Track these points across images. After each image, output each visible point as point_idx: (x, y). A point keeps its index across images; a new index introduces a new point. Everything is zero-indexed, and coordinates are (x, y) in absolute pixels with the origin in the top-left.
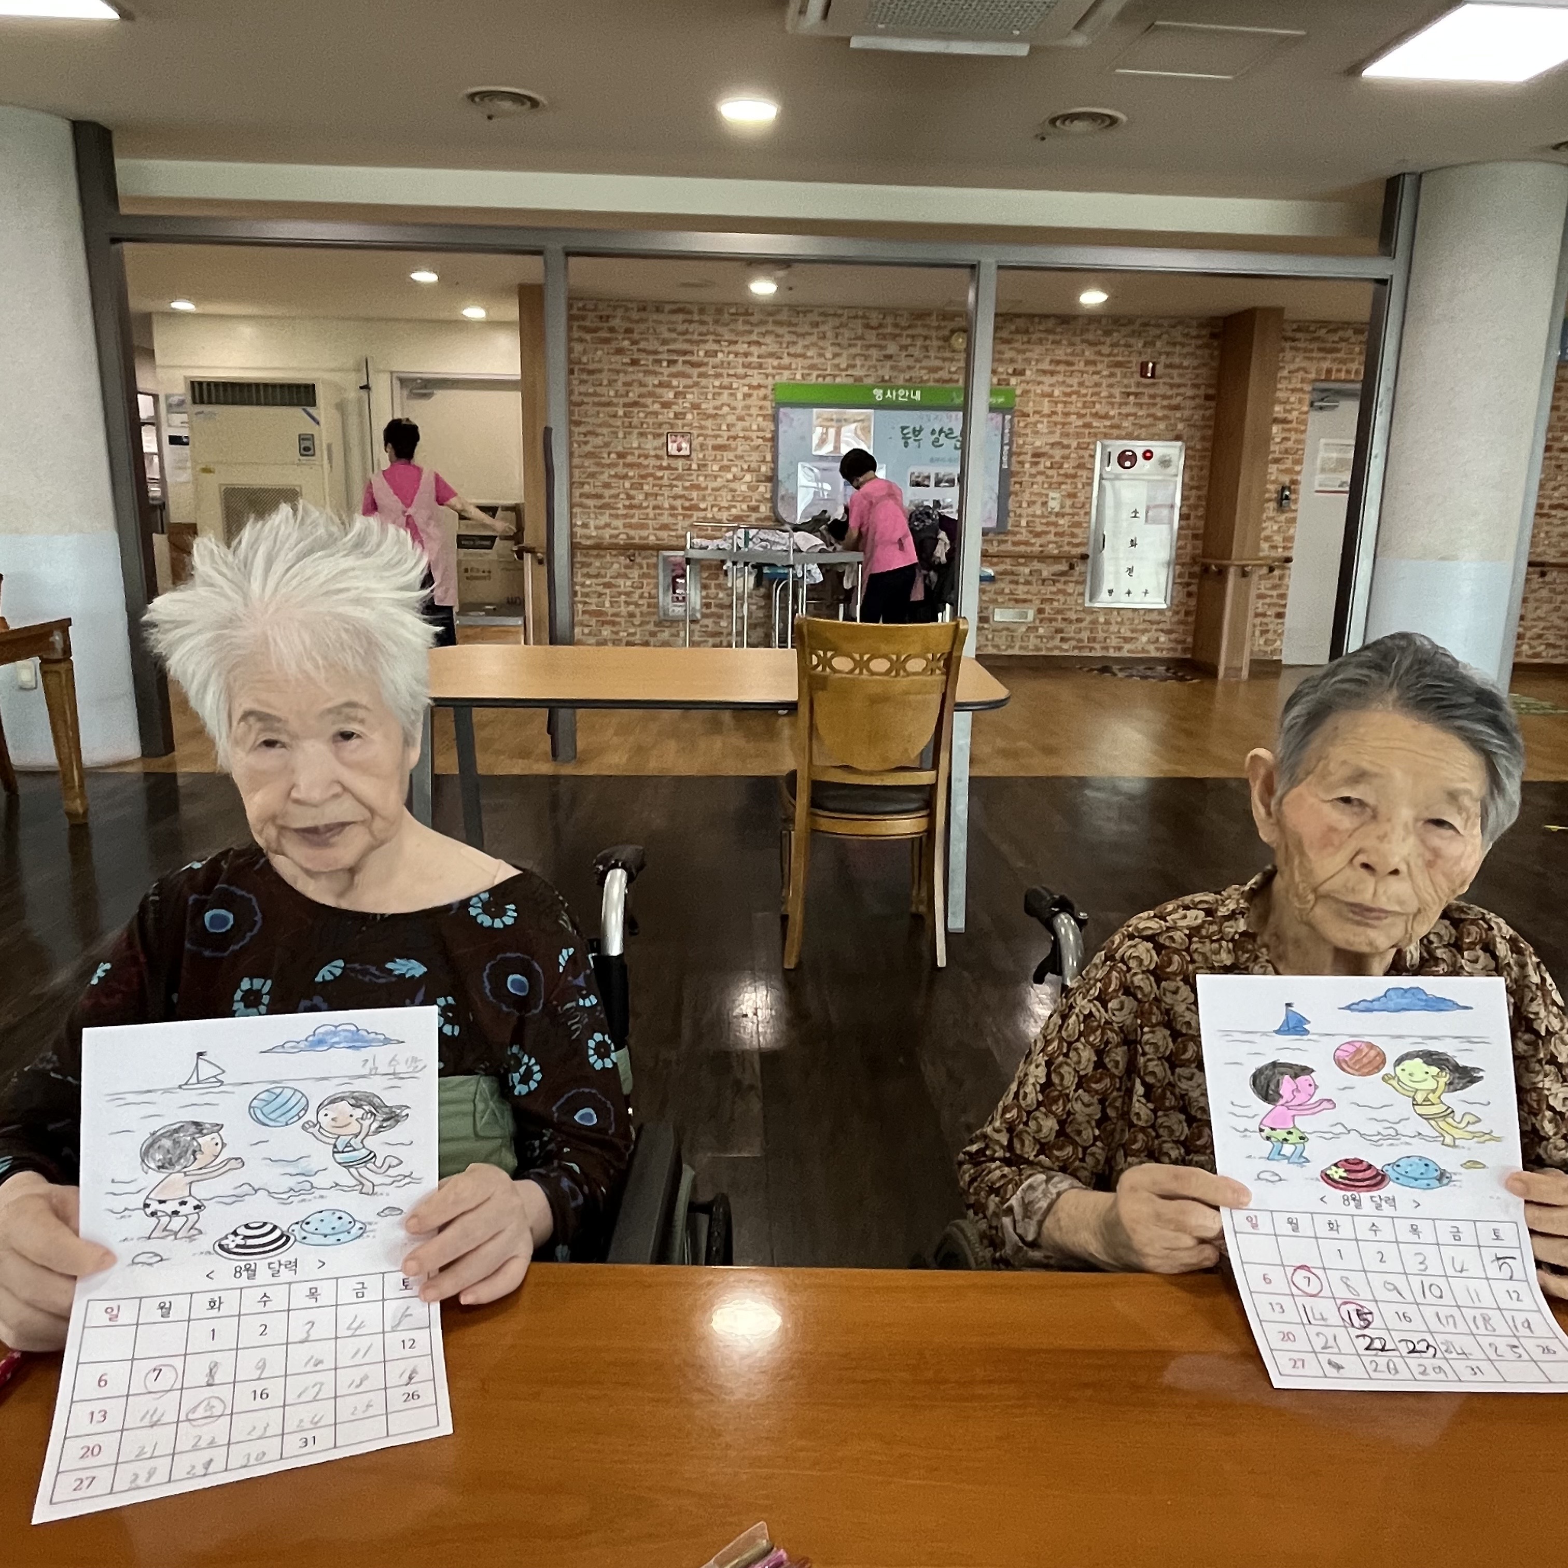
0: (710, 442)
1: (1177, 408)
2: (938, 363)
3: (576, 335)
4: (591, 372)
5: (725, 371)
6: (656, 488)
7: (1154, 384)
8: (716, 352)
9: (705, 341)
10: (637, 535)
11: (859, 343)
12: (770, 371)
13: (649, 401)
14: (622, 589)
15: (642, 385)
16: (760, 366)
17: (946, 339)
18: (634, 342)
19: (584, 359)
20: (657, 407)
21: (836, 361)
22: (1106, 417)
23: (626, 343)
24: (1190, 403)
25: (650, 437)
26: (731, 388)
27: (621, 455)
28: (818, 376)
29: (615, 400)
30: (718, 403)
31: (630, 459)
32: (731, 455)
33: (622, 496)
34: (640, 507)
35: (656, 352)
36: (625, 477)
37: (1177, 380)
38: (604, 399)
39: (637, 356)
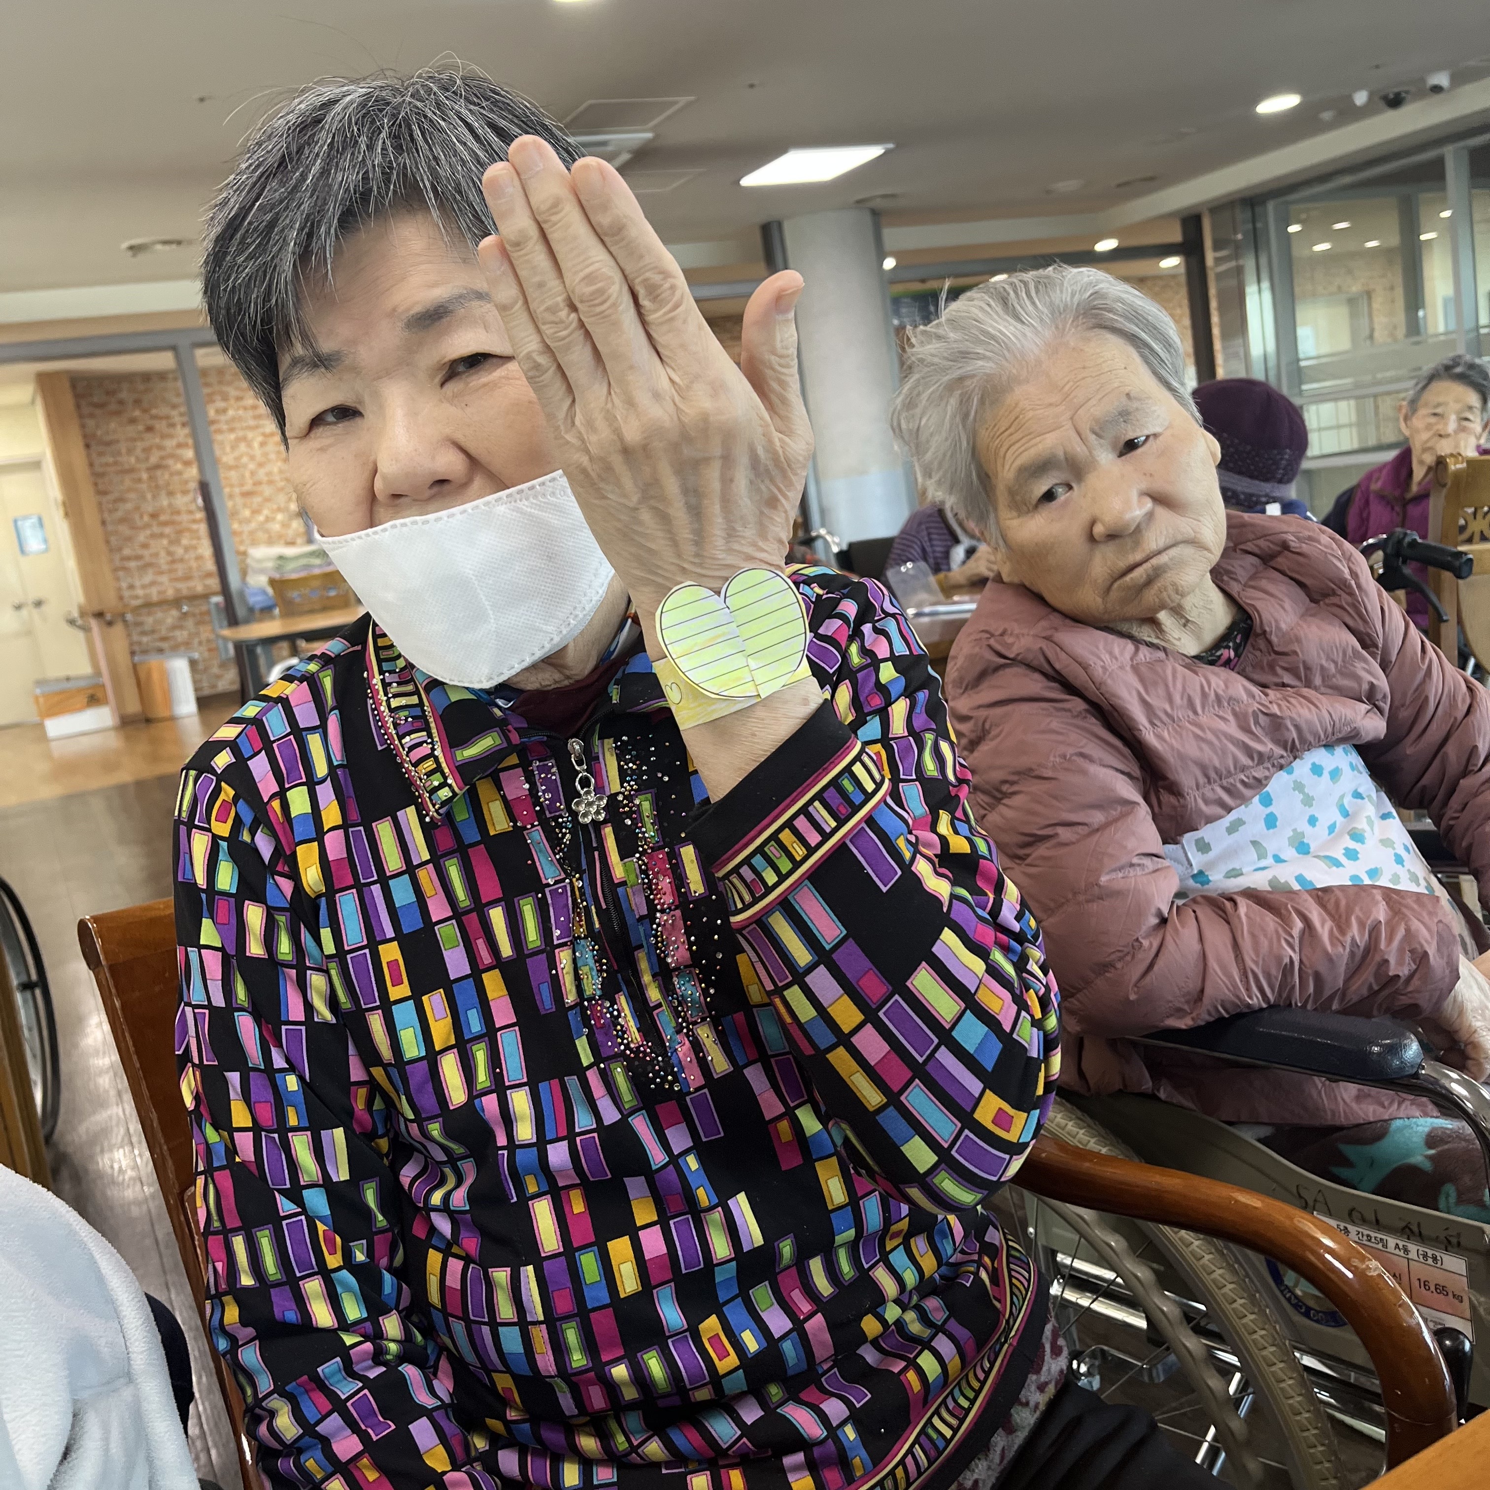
0: (237, 490)
3: (86, 410)
4: (109, 444)
5: (237, 425)
6: (194, 542)
8: (224, 411)
9: (214, 401)
10: (184, 588)
13: (170, 462)
14: (180, 640)
15: (160, 448)
18: (145, 411)
19: (99, 433)
20: (179, 466)
23: (137, 413)
25: (179, 496)
26: (244, 439)
27: (154, 516)
29: (138, 466)
30: (236, 453)
31: (163, 518)
32: (257, 500)
33: (163, 554)
34: (182, 560)
35: (167, 417)
36: (162, 535)
38: (126, 467)
39: (150, 422)
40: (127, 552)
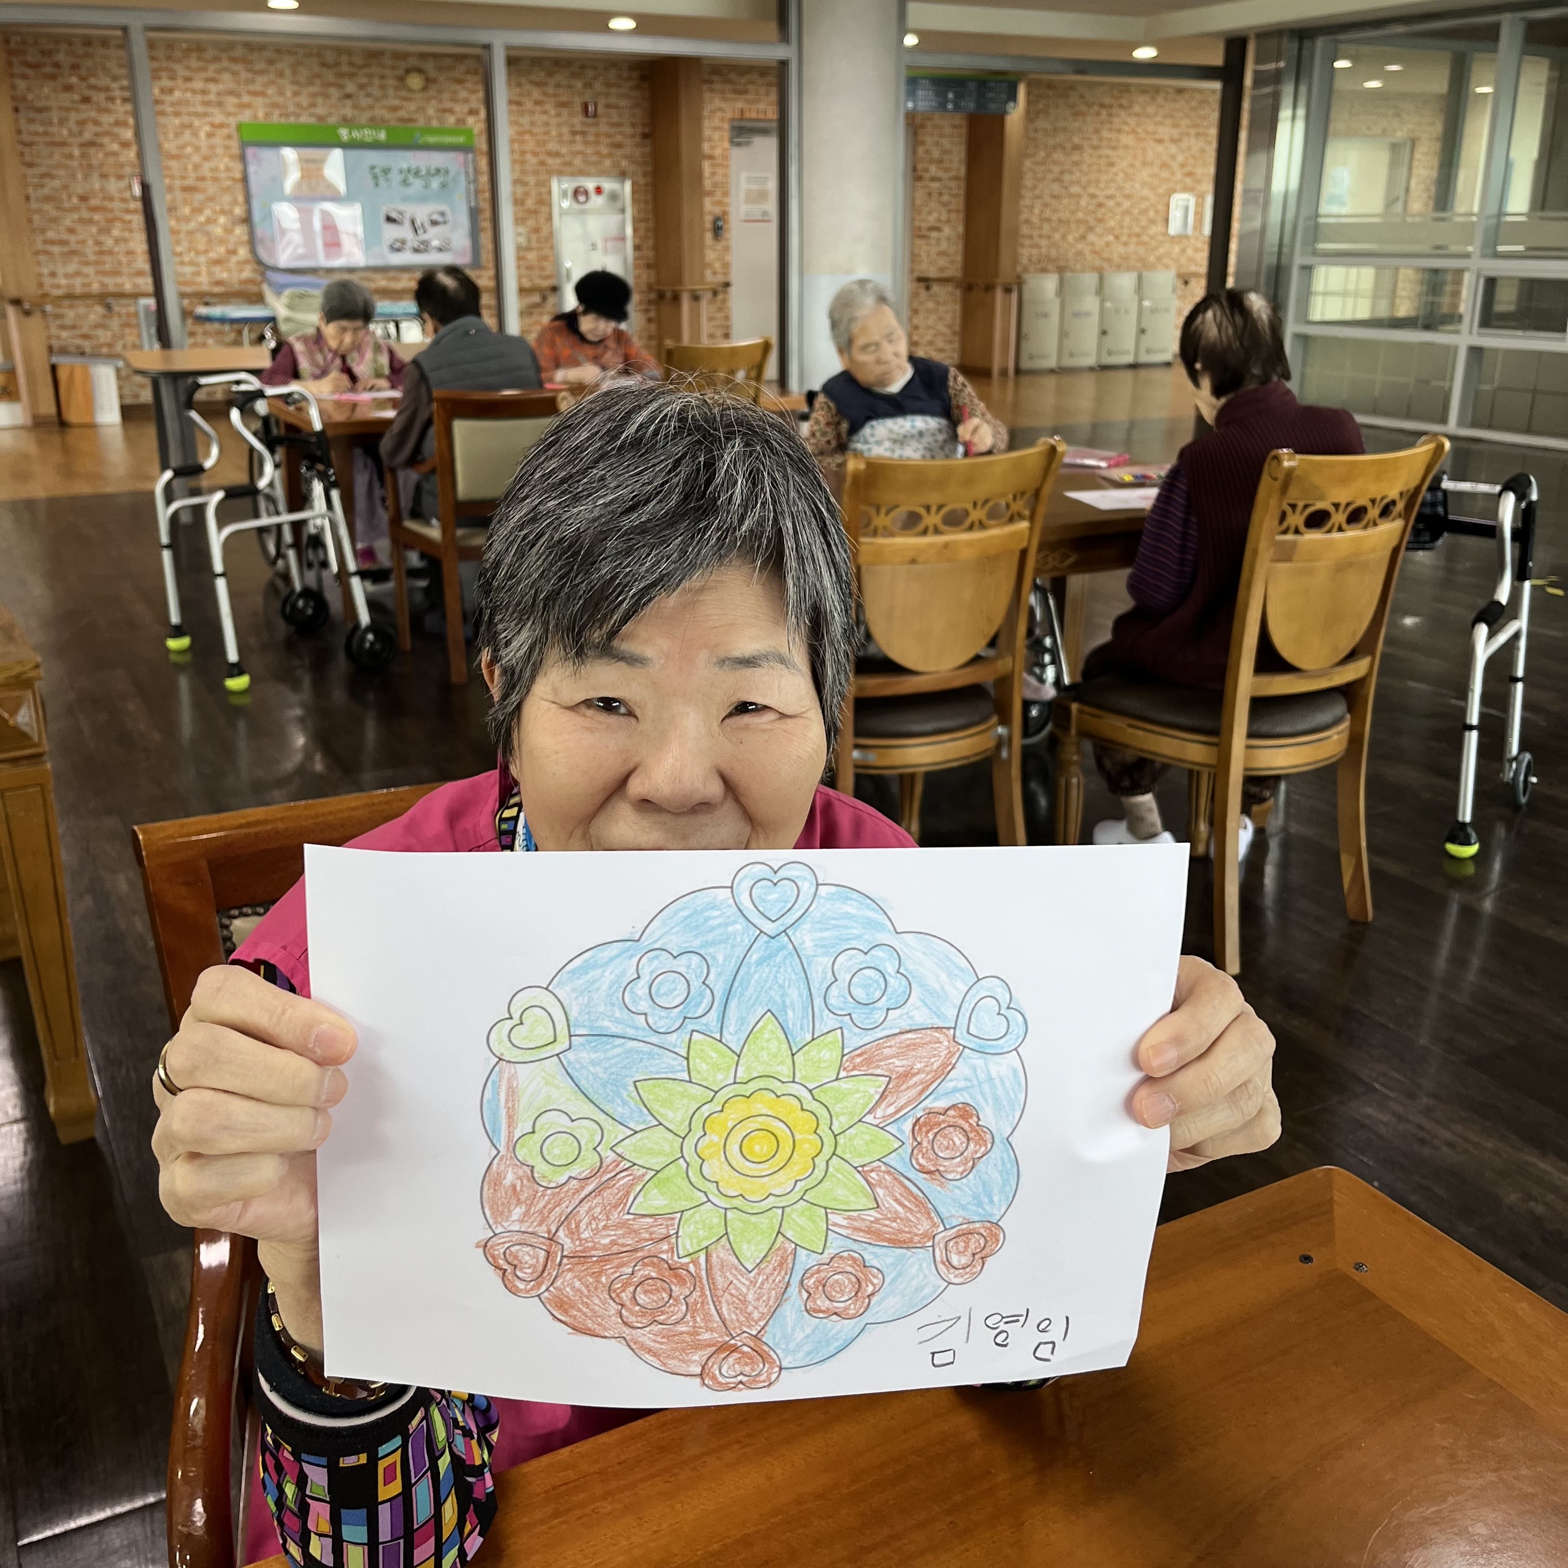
0: (178, 183)
1: (618, 146)
2: (396, 102)
3: (17, 70)
4: (40, 110)
5: (183, 109)
6: (126, 234)
7: (596, 124)
8: (171, 91)
9: (159, 78)
10: (111, 283)
11: (318, 81)
12: (231, 109)
13: (106, 140)
14: (102, 340)
15: (96, 123)
16: (220, 104)
17: (401, 79)
18: (82, 79)
19: (30, 97)
20: (115, 147)
21: (297, 99)
22: (557, 154)
23: (74, 80)
24: (628, 142)
25: (112, 180)
26: (192, 127)
27: (83, 198)
28: (281, 115)
29: (71, 140)
30: (181, 141)
31: (94, 202)
32: (199, 197)
33: (90, 242)
34: (111, 253)
35: (107, 89)
36: (91, 221)
37: (615, 119)
38: (57, 139)
39: (87, 93)
40: (50, 235)
